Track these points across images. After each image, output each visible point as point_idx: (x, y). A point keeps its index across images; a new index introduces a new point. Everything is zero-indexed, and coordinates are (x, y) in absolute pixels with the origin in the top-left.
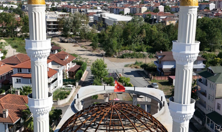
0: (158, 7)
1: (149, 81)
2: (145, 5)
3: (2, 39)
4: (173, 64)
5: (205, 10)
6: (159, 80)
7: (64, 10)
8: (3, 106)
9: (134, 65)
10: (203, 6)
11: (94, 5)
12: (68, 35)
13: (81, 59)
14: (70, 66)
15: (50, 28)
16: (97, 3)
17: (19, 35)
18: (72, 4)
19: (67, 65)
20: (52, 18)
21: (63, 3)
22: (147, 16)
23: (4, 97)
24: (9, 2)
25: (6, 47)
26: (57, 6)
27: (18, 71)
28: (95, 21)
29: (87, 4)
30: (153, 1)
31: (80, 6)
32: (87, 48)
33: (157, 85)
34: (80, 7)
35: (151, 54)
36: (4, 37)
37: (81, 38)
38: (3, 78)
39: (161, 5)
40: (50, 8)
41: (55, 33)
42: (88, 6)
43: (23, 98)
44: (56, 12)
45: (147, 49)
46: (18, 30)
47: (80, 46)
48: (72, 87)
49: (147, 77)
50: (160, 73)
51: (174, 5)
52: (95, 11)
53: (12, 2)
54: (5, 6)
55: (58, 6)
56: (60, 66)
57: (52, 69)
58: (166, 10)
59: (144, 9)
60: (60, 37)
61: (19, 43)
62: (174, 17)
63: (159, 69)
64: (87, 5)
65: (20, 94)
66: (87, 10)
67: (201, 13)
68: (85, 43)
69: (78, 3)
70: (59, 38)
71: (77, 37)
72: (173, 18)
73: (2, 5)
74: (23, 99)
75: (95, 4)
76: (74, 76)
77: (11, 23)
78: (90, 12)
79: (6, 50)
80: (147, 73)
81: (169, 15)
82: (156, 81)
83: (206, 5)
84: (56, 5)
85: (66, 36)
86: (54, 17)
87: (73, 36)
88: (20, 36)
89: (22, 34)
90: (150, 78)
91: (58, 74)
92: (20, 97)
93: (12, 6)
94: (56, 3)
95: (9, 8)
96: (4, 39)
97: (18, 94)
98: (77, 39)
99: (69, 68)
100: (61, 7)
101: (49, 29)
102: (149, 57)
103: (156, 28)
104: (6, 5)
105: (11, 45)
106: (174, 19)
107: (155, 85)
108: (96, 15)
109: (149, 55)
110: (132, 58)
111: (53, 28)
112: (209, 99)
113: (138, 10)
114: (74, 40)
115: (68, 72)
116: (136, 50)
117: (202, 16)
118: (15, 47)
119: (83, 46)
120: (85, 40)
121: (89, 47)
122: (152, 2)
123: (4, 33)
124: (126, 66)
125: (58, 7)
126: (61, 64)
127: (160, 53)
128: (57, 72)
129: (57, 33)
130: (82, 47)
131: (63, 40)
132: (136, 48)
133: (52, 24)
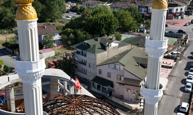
35: (2, 30)
49: (13, 54)
80: (11, 51)
112: (90, 66)
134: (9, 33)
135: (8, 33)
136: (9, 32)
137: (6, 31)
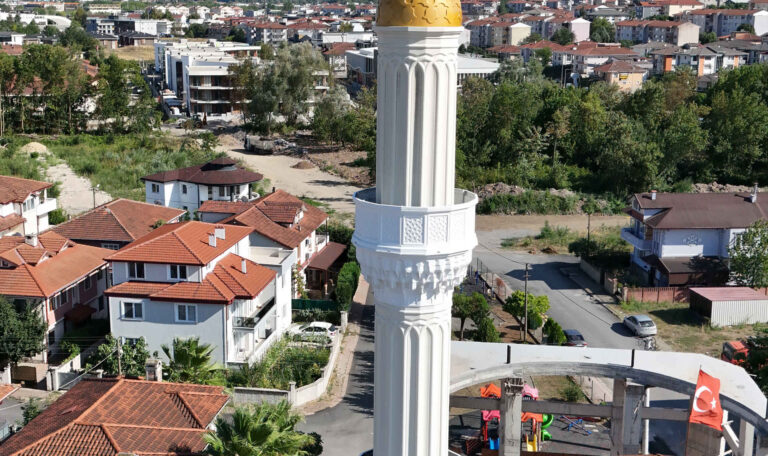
0: (567, 25)
1: (612, 308)
2: (521, 17)
3: (33, 139)
4: (700, 240)
5: (739, 36)
6: (648, 303)
7: (238, 36)
8: (110, 435)
9: (539, 241)
10: (729, 21)
11: (335, 17)
12: (267, 124)
13: (335, 219)
14: (310, 246)
15: (200, 99)
16: (346, 11)
17: (92, 126)
18: (257, 13)
19: (303, 243)
20: (206, 63)
21: (228, 11)
22: (537, 56)
23: (108, 393)
24: (39, 6)
25: (51, 170)
26: (209, 20)
27: (132, 274)
28: (354, 73)
29: (309, 12)
30: (540, 3)
31: (290, 19)
32: (345, 174)
33: (650, 323)
34: (291, 22)
35: (592, 196)
36: (38, 131)
37: (316, 139)
38: (70, 297)
39: (579, 17)
40: (183, 26)
41: (219, 118)
42: (316, 21)
43: (181, 396)
44: (211, 40)
45: (571, 178)
46: (90, 105)
47: (317, 168)
48: (330, 332)
49: (599, 288)
50: (646, 276)
51: (623, 19)
52: (350, 39)
53: (48, 8)
54: (29, 22)
55: (213, 21)
56: (281, 249)
57: (255, 264)
58: (598, 36)
59: (520, 31)
60: (241, 134)
61: (97, 156)
62: (635, 60)
63: (645, 259)
64: (310, 15)
65: (164, 378)
66: (320, 35)
67: (727, 44)
68: (336, 154)
69: (279, 8)
70: (237, 138)
71: (299, 132)
72: (632, 62)
73: (18, 18)
74: (181, 399)
75: (339, 12)
76: (326, 286)
77: (66, 83)
78: (332, 42)
79: (57, 184)
80: (596, 275)
81: (617, 51)
82: (638, 307)
83: (743, 18)
84: (203, 16)
85: (262, 129)
86: (210, 59)
87: (285, 128)
88: (96, 128)
89: (103, 122)
90: (612, 295)
91: (279, 280)
92: (168, 390)
93: (50, 22)
94: (202, 11)
95: (42, 27)
96: (40, 142)
97: (155, 379)
98: (300, 139)
99: (307, 255)
100: (222, 22)
101: (199, 102)
102: (583, 208)
103: (598, 102)
104: (32, 16)
105: (71, 164)
106: (639, 68)
107: (643, 323)
108: (357, 52)
109: (583, 203)
110: (522, 212)
111: (213, 100)
113: (498, 35)
114: (294, 145)
115: (306, 272)
116: (531, 181)
117: (737, 56)
118: (86, 171)
119: (330, 168)
120: (332, 144)
121: (352, 170)
122: (536, 6)
123: (38, 117)
124: (508, 244)
125: (213, 25)
126: (282, 241)
127: (650, 198)
128: (274, 277)
129: (226, 117)
130: (325, 170)
131: (253, 143)
132: (532, 174)
133: (207, 86)
134: (615, 211)
135: (609, 210)
136: (614, 206)
137: (604, 202)
